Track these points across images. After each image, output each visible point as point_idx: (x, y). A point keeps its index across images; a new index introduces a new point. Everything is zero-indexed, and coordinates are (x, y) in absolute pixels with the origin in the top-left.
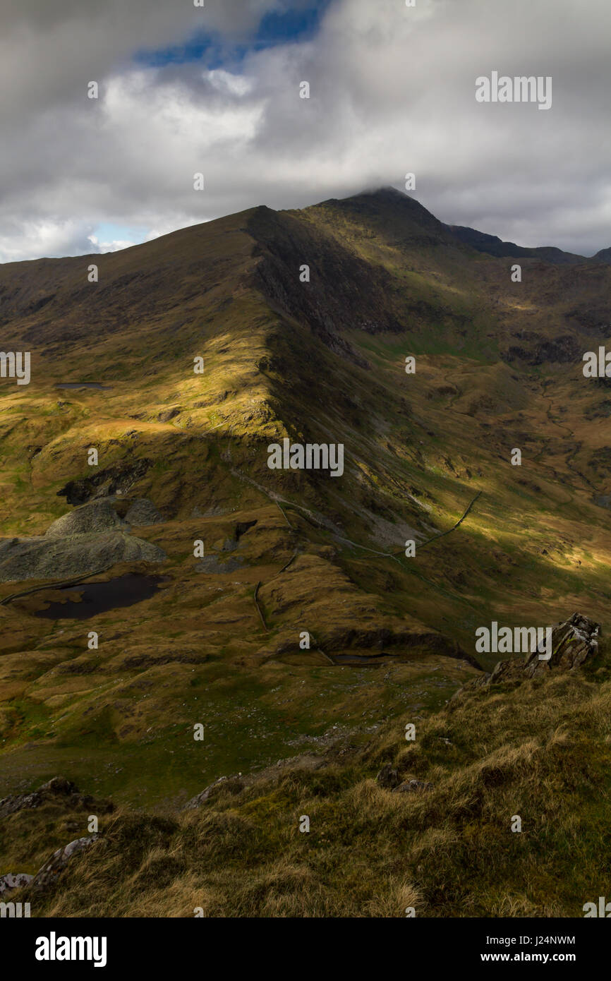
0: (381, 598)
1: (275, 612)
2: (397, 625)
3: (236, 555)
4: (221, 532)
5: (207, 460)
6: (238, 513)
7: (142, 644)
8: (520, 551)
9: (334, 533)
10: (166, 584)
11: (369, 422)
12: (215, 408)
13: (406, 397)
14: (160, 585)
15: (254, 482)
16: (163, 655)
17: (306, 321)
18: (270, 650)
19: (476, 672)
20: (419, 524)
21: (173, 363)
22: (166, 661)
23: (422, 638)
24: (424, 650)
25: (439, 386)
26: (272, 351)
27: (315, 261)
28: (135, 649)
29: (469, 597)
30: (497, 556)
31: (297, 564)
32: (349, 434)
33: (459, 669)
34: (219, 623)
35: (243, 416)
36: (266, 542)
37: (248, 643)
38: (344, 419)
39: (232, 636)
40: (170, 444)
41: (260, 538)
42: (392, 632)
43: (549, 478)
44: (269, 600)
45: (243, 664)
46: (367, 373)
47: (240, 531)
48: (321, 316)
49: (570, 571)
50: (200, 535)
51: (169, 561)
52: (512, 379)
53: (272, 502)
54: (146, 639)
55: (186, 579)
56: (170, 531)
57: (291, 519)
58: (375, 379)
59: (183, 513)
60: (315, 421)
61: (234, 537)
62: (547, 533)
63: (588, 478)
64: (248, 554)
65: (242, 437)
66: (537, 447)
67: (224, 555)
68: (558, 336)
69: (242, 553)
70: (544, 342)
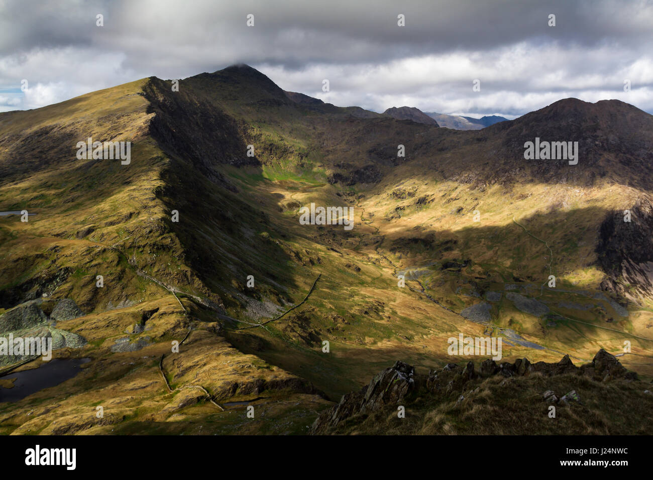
0: (255, 357)
1: (175, 376)
2: (268, 376)
3: (143, 336)
4: (131, 320)
5: (117, 265)
6: (144, 304)
7: (68, 415)
8: (350, 313)
9: (219, 312)
10: (87, 364)
11: (239, 230)
12: (122, 225)
13: (265, 211)
14: (82, 366)
15: (155, 279)
16: (87, 421)
17: (190, 160)
18: (173, 406)
19: (326, 402)
20: (280, 301)
21: (87, 193)
22: (89, 426)
23: (286, 383)
24: (289, 391)
25: (288, 202)
26: (165, 181)
27: (195, 116)
28: (62, 420)
30: (334, 318)
31: (191, 338)
32: (225, 240)
33: (314, 402)
34: (132, 390)
35: (145, 231)
36: (167, 324)
37: (156, 403)
38: (221, 229)
39: (144, 399)
40: (87, 255)
41: (162, 321)
42: (265, 381)
43: (366, 261)
44: (171, 368)
46: (236, 195)
47: (145, 317)
48: (201, 156)
49: (384, 325)
50: (114, 323)
51: (89, 345)
52: (337, 195)
53: (170, 293)
54: (72, 410)
55: (104, 358)
56: (89, 322)
57: (185, 304)
58: (242, 200)
59: (99, 307)
60: (199, 231)
61: (141, 322)
62: (367, 299)
63: (390, 259)
64: (153, 334)
65: (144, 247)
66: (356, 241)
67: (134, 337)
68: (365, 165)
69: (148, 334)
70: (356, 170)
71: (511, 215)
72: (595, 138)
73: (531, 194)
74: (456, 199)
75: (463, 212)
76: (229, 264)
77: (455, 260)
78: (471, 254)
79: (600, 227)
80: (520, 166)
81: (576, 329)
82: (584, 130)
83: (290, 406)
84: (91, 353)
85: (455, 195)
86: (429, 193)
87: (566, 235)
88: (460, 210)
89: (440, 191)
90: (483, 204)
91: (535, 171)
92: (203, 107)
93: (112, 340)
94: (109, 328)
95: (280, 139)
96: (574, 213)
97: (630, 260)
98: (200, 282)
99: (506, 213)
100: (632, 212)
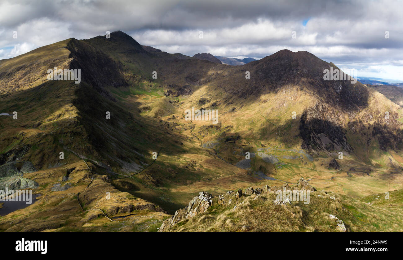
0: (128, 193)
1: (86, 204)
2: (135, 203)
3: (68, 183)
4: (61, 174)
5: (53, 143)
6: (67, 165)
7: (31, 224)
8: (178, 168)
9: (107, 170)
10: (40, 197)
11: (117, 123)
12: (55, 121)
13: (131, 112)
14: (37, 198)
15: (73, 152)
16: (41, 227)
17: (90, 83)
18: (86, 219)
20: (140, 163)
21: (38, 103)
22: (43, 229)
23: (145, 206)
24: (147, 211)
26: (78, 96)
28: (29, 227)
29: (161, 188)
30: (170, 171)
31: (93, 184)
32: (110, 129)
33: (161, 216)
34: (63, 211)
35: (67, 124)
36: (80, 176)
37: (77, 218)
38: (107, 123)
39: (70, 216)
40: (38, 137)
41: (77, 174)
42: (134, 206)
43: (186, 139)
44: (83, 200)
45: (75, 226)
46: (115, 103)
47: (69, 172)
48: (97, 81)
49: (196, 173)
50: (52, 175)
51: (40, 187)
52: (169, 103)
53: (81, 159)
54: (33, 221)
55: (48, 194)
56: (40, 175)
57: (89, 165)
58: (118, 106)
59: (45, 167)
60: (96, 124)
61: (67, 175)
62: (187, 160)
63: (199, 138)
64: (73, 182)
65: (67, 133)
66: (180, 128)
67: (63, 183)
68: (184, 85)
69: (70, 182)
70: (180, 88)
71: (260, 111)
72: (297, 70)
73: (269, 100)
74: (232, 103)
75: (236, 110)
76: (112, 142)
77: (232, 136)
78: (240, 133)
80: (264, 84)
81: (291, 169)
82: (292, 66)
83: (147, 218)
84: (41, 192)
85: (232, 101)
86: (217, 100)
88: (234, 109)
89: (223, 99)
90: (245, 106)
92: (98, 54)
93: (51, 185)
94: (50, 178)
95: (139, 71)
96: (289, 109)
97: (314, 133)
98: (97, 153)
99: (257, 110)
100: (314, 108)
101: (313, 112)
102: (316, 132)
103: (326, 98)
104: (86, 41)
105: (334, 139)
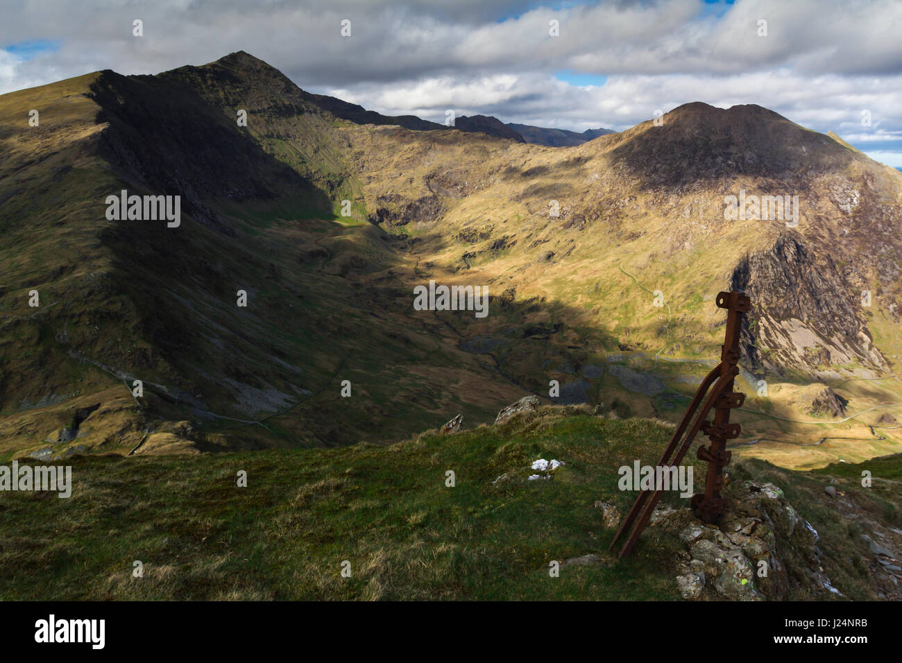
3: (74, 445)
4: (56, 422)
5: (38, 343)
6: (79, 399)
8: (391, 402)
9: (193, 406)
13: (276, 263)
25: (310, 249)
30: (368, 410)
31: (147, 445)
35: (81, 292)
36: (110, 426)
43: (420, 329)
47: (78, 419)
50: (29, 428)
52: (381, 240)
53: (119, 381)
58: (241, 247)
59: (9, 407)
60: (169, 292)
61: (72, 426)
62: (418, 382)
63: (454, 326)
64: (89, 442)
65: (80, 315)
66: (405, 302)
67: (59, 448)
68: (421, 197)
69: (82, 443)
70: (409, 203)
71: (618, 262)
72: (727, 156)
73: (645, 233)
74: (544, 242)
75: (555, 258)
76: (213, 337)
77: (541, 324)
78: (563, 316)
79: (731, 275)
80: (631, 194)
82: (714, 145)
85: (544, 236)
86: (508, 234)
87: (689, 286)
88: (550, 256)
89: (523, 231)
90: (581, 248)
91: (650, 201)
92: (185, 115)
94: (21, 436)
95: (301, 161)
96: (700, 257)
97: (769, 317)
98: (166, 364)
99: (610, 259)
100: (772, 254)
101: (768, 262)
102: (776, 316)
103: (808, 226)
104: (150, 78)
105: (830, 334)
